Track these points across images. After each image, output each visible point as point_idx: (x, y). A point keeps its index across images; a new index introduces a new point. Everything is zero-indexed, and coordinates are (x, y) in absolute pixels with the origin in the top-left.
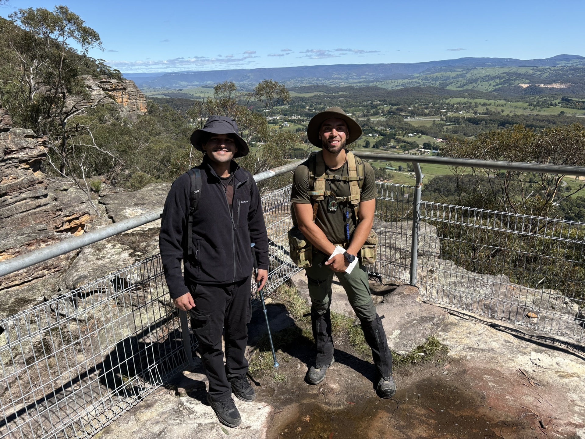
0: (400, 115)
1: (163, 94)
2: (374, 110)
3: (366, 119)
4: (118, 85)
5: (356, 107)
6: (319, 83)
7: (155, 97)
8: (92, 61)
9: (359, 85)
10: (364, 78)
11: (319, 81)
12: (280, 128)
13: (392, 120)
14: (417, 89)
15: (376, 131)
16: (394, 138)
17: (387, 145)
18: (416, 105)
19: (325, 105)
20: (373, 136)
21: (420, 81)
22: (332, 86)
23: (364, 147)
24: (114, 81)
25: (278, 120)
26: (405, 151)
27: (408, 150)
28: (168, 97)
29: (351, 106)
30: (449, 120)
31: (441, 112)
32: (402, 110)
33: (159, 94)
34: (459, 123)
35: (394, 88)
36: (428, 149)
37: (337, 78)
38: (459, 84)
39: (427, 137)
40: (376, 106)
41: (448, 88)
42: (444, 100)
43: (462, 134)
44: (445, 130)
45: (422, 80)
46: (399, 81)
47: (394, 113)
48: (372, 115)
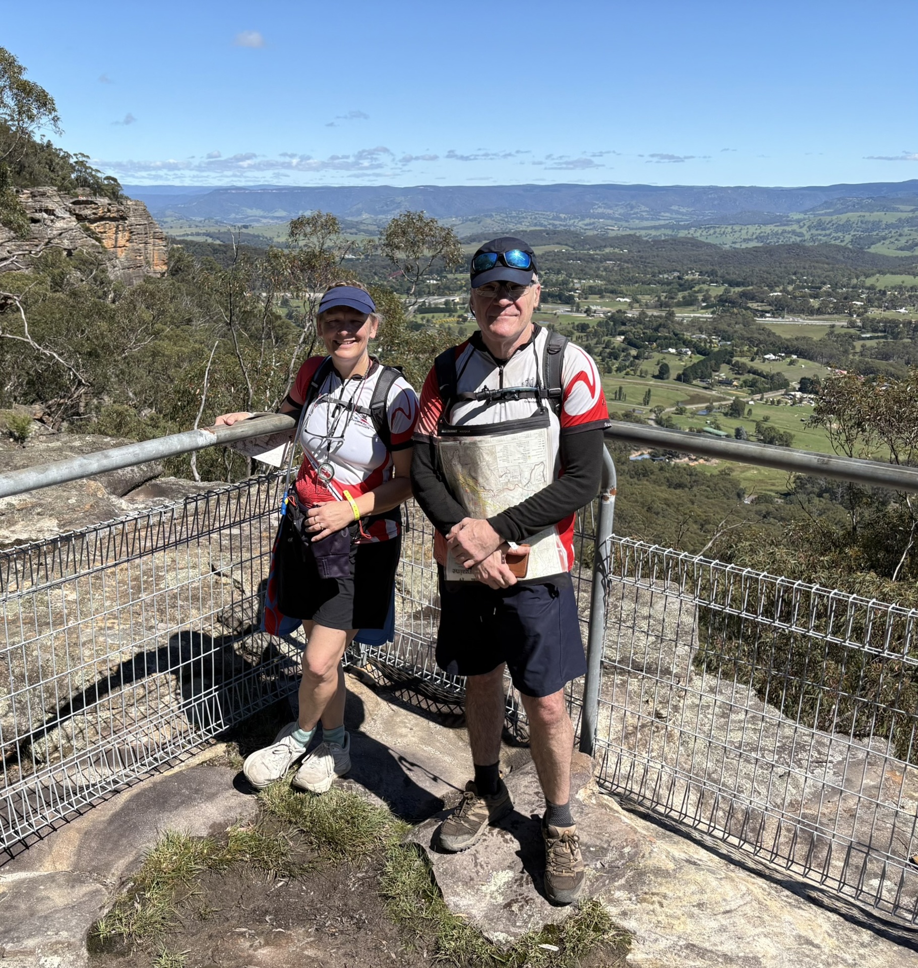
0: (748, 308)
1: (208, 235)
2: (686, 293)
3: (664, 314)
4: (109, 211)
5: (643, 283)
6: (560, 225)
7: (189, 238)
8: (62, 158)
9: (654, 233)
10: (666, 218)
11: (560, 219)
12: (458, 322)
13: (727, 319)
14: (796, 250)
15: (687, 343)
16: (729, 362)
17: (710, 376)
18: (790, 288)
19: (569, 275)
20: (680, 354)
21: (804, 230)
22: (590, 233)
23: (654, 377)
24: (103, 201)
25: (455, 304)
26: (753, 393)
27: (760, 391)
28: (218, 242)
29: (632, 281)
30: (872, 326)
31: (851, 307)
32: (753, 298)
33: (198, 234)
34: (896, 336)
35: (737, 246)
36: (810, 393)
37: (602, 216)
38: (903, 241)
39: (810, 363)
40: (690, 285)
41: (873, 249)
42: (862, 278)
43: (902, 362)
44: (858, 349)
45: (809, 227)
46: (752, 229)
47: (734, 303)
48: (679, 305)
